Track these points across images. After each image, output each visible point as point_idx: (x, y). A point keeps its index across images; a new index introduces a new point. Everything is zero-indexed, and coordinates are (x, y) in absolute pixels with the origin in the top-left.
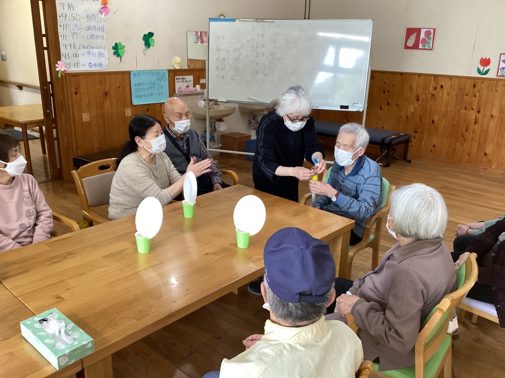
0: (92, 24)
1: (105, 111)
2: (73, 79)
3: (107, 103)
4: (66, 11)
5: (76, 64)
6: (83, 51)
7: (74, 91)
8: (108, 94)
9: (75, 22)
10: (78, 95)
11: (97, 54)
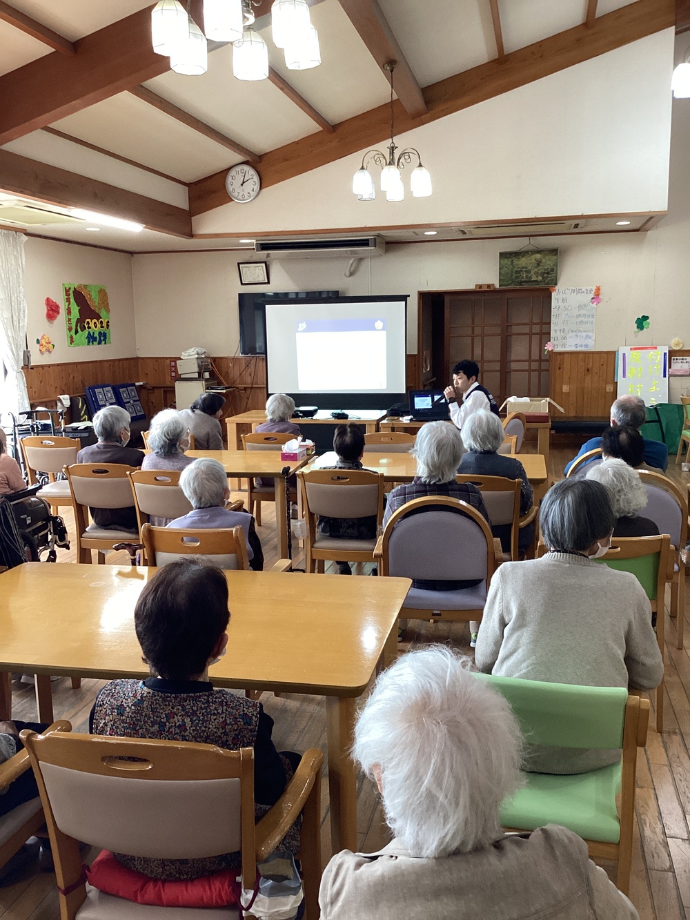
0: (583, 312)
1: (586, 385)
2: (559, 357)
3: (588, 379)
4: (561, 304)
5: (564, 345)
6: (571, 334)
7: (558, 367)
8: (590, 371)
9: (567, 312)
10: (561, 370)
11: (584, 337)
